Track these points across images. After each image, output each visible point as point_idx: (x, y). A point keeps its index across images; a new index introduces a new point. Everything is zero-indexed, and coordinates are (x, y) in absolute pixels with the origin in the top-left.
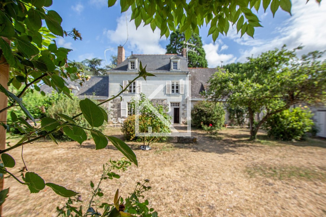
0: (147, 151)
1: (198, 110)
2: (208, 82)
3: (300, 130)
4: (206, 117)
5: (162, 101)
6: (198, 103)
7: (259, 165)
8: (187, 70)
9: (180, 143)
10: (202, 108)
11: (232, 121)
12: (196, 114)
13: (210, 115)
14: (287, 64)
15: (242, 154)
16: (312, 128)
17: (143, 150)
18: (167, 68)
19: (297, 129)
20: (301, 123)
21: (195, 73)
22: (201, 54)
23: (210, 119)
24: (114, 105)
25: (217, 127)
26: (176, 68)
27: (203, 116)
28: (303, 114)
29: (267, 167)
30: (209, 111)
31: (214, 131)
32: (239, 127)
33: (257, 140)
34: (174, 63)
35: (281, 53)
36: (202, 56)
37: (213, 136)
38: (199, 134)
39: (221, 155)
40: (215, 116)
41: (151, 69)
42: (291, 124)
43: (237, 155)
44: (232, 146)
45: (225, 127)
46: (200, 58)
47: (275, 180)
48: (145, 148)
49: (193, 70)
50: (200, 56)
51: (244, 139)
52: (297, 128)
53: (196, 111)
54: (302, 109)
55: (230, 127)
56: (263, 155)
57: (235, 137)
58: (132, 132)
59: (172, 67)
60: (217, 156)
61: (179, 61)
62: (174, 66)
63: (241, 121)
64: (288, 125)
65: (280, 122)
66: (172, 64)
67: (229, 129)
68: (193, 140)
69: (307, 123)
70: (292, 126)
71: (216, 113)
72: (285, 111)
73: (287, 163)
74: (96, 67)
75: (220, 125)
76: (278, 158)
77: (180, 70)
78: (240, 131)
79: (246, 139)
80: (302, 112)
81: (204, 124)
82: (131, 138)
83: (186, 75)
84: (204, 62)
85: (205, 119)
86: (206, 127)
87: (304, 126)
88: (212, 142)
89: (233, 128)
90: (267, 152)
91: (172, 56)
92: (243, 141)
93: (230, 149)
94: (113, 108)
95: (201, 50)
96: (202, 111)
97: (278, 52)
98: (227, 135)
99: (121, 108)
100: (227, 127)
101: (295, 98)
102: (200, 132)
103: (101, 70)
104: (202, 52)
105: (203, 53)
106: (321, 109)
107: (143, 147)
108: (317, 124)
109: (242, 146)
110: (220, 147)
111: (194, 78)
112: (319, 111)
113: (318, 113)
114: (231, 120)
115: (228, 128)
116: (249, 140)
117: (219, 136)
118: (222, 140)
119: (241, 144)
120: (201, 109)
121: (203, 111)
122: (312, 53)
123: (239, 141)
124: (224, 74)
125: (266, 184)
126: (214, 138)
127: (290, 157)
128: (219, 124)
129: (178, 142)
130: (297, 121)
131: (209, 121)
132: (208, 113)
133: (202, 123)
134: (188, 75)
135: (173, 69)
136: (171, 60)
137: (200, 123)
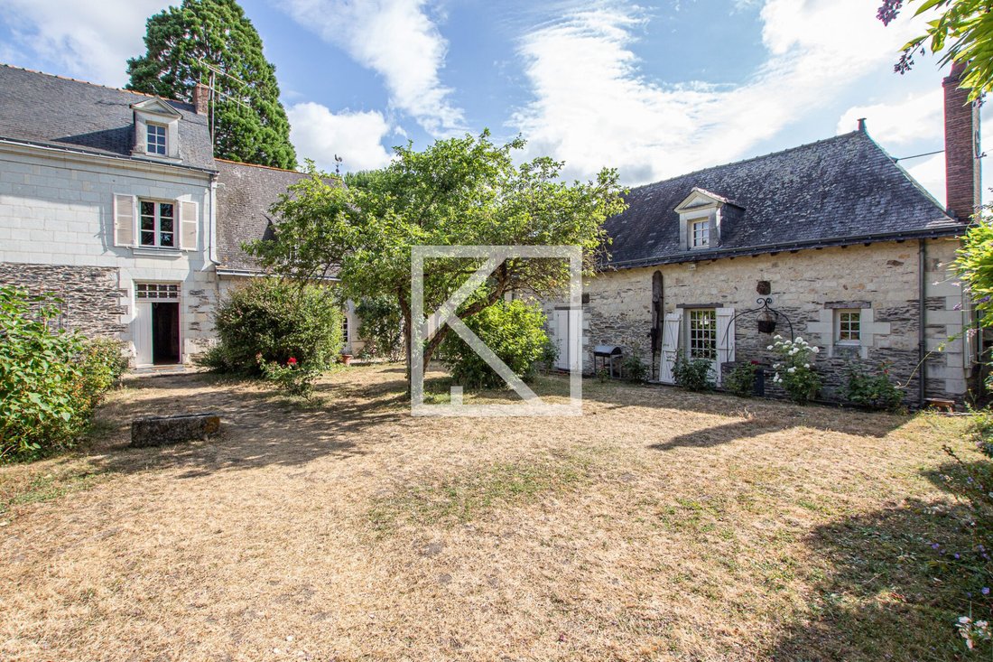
1: (246, 310)
2: (276, 209)
3: (521, 356)
4: (278, 335)
5: (93, 276)
6: (247, 285)
7: (413, 484)
8: (213, 164)
9: (141, 446)
10: (260, 304)
11: (368, 343)
12: (238, 325)
13: (291, 327)
14: (492, 184)
15: (372, 452)
16: (545, 350)
18: (121, 142)
19: (517, 355)
20: (523, 340)
21: (246, 182)
22: (271, 123)
23: (289, 341)
25: (318, 365)
26: (162, 151)
27: (263, 330)
28: (528, 316)
29: (436, 485)
30: (287, 312)
31: (298, 381)
32: (387, 359)
34: (151, 130)
35: (479, 151)
36: (277, 131)
37: (294, 399)
38: (245, 396)
39: (301, 471)
40: (308, 329)
42: (505, 343)
43: (358, 456)
44: (349, 428)
45: (344, 362)
46: (268, 136)
47: (450, 527)
49: (239, 171)
50: (270, 130)
51: (390, 396)
52: (516, 353)
53: (238, 316)
54: (525, 304)
55: (359, 361)
56: (434, 441)
57: (366, 393)
59: (143, 142)
60: (283, 477)
61: (174, 124)
62: (151, 139)
63: (391, 343)
66: (142, 130)
67: (356, 367)
68: (202, 426)
69: (534, 340)
70: (506, 348)
71: (310, 319)
72: (489, 310)
73: (487, 457)
75: (327, 358)
76: (469, 446)
77: (178, 157)
78: (385, 371)
79: (396, 395)
80: (526, 311)
81: (269, 359)
83: (204, 183)
84: (282, 151)
85: (270, 342)
86: (274, 369)
87: (530, 346)
88: (284, 421)
89: (369, 364)
90: (444, 431)
91: (144, 102)
92: (386, 403)
93: (341, 438)
95: (273, 108)
96: (261, 313)
97: (473, 146)
98: (343, 390)
100: (350, 361)
101: (508, 275)
102: (253, 389)
104: (275, 117)
105: (282, 122)
106: (560, 305)
108: (554, 339)
109: (382, 420)
110: (307, 438)
111: (242, 199)
112: (556, 308)
113: (555, 312)
114: (365, 339)
115: (353, 365)
116: (400, 399)
117: (315, 394)
118: (324, 409)
119: (381, 413)
120: (256, 308)
121: (266, 312)
122: (541, 161)
123: (375, 406)
124: (328, 189)
125: (421, 554)
126: (297, 406)
127: (499, 434)
128: (321, 354)
129: (132, 446)
130: (514, 336)
131: (285, 347)
132: (283, 319)
133: (261, 355)
134: (214, 185)
135: (148, 153)
136: (139, 113)
137: (252, 355)
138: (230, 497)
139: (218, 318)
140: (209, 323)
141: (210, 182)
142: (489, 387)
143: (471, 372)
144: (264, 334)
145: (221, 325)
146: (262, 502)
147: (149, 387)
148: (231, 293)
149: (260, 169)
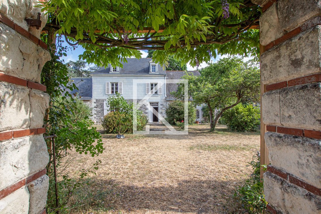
0: (122, 139)
1: (172, 108)
4: (179, 115)
6: (172, 102)
8: (165, 72)
10: (175, 107)
12: (170, 112)
13: (182, 113)
17: (118, 138)
18: (147, 70)
21: (173, 76)
23: (182, 116)
24: (97, 105)
26: (155, 71)
28: (254, 110)
30: (181, 109)
33: (216, 131)
34: (153, 67)
41: (131, 72)
42: (244, 118)
45: (196, 123)
48: (120, 137)
49: (172, 73)
51: (206, 131)
52: (248, 121)
53: (170, 110)
55: (202, 124)
57: (200, 130)
58: (110, 125)
59: (151, 70)
61: (157, 64)
62: (153, 69)
64: (241, 118)
65: (235, 117)
66: (151, 67)
69: (255, 117)
70: (244, 119)
74: (80, 69)
75: (192, 121)
77: (158, 72)
80: (253, 108)
81: (177, 121)
82: (110, 130)
83: (163, 78)
85: (177, 116)
86: (178, 123)
91: (151, 61)
92: (204, 132)
94: (96, 108)
99: (104, 108)
103: (85, 71)
107: (118, 136)
115: (199, 124)
116: (209, 132)
119: (202, 134)
120: (174, 108)
121: (176, 109)
128: (190, 120)
130: (248, 116)
131: (181, 118)
132: (180, 111)
133: (175, 119)
134: (166, 78)
135: (152, 72)
136: (150, 63)
137: (173, 119)
138: (165, 142)
139: (166, 110)
140: (164, 112)
141: (165, 77)
142: (238, 131)
143: (232, 126)
144: (176, 114)
145: (166, 112)
146: (170, 143)
147: (152, 126)
148: (169, 104)
149: (177, 71)
